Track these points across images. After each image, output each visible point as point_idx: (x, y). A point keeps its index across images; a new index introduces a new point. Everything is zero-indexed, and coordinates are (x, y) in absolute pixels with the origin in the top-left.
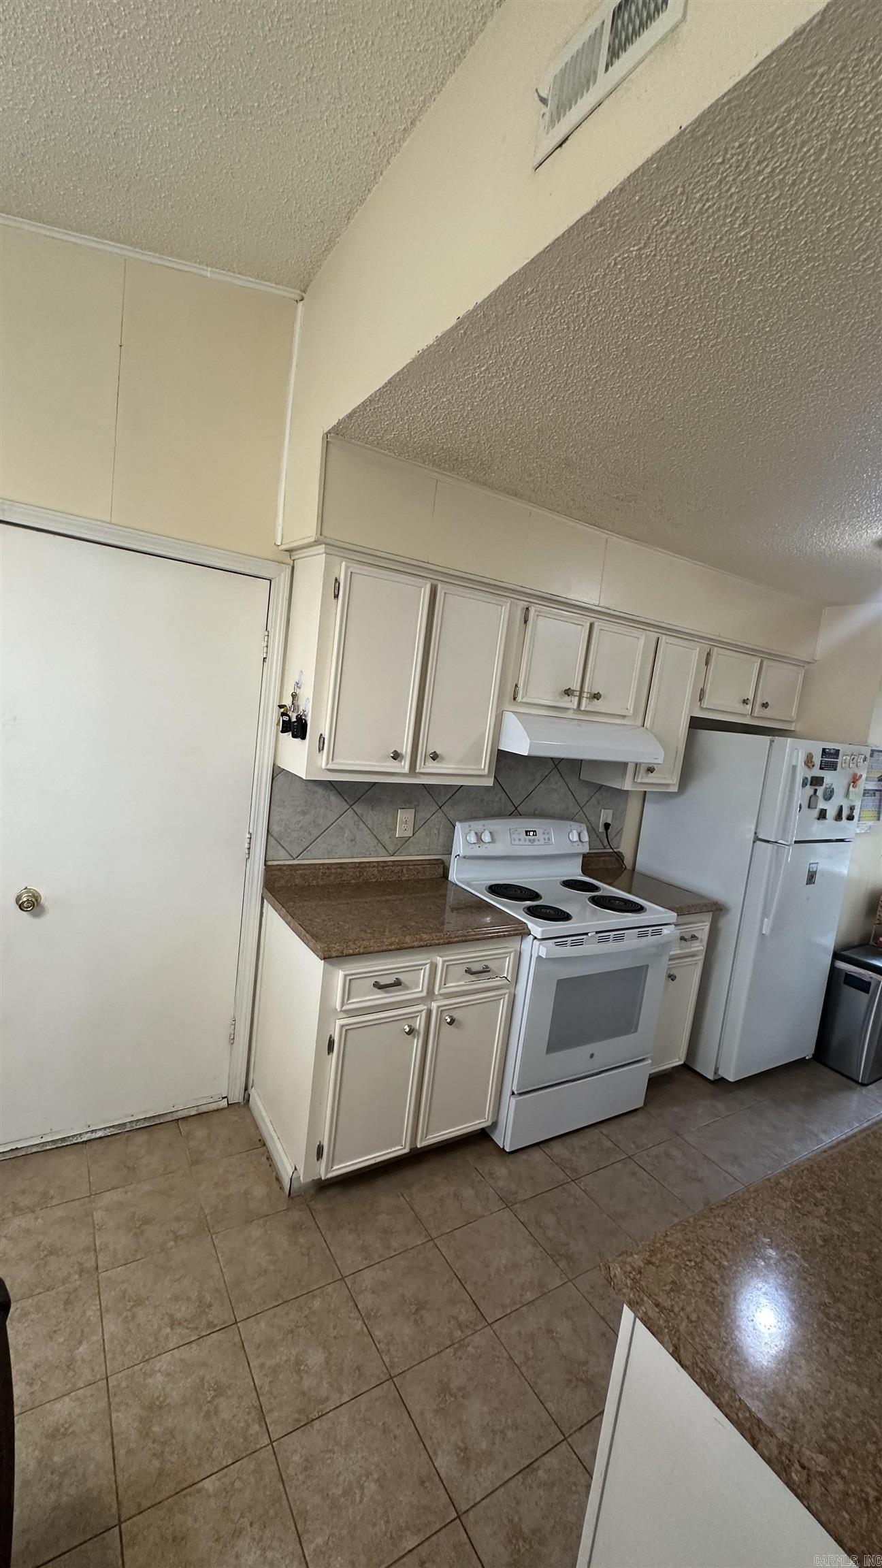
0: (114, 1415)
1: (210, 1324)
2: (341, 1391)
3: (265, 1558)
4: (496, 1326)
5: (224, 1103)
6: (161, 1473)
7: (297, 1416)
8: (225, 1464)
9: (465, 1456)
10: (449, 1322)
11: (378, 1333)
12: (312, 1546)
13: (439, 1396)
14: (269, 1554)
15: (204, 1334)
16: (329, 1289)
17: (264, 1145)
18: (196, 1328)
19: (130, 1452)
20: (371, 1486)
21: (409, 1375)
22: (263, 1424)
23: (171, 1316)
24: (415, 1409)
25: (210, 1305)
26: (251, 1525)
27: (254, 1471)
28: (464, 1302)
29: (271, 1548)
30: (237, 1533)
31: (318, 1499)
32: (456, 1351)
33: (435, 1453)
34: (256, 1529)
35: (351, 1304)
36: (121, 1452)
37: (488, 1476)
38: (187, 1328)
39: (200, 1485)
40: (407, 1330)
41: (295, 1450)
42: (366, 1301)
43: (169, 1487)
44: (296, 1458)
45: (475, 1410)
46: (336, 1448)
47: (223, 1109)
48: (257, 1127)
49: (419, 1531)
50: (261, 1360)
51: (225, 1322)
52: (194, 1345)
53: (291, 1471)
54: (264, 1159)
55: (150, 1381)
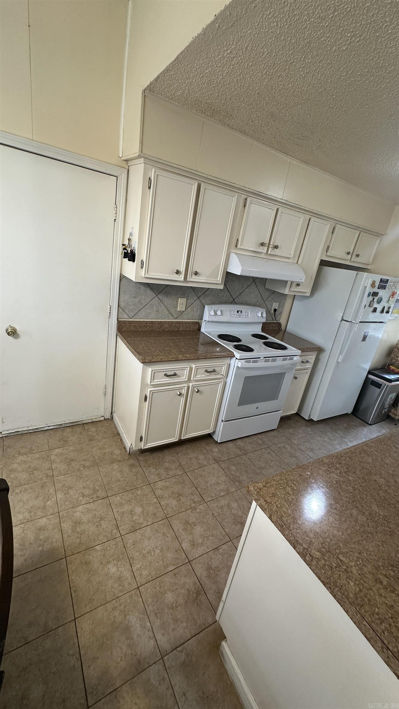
0: (62, 525)
1: (97, 497)
2: (148, 521)
3: (119, 570)
4: (208, 503)
5: (103, 418)
6: (80, 543)
7: (131, 528)
8: (104, 541)
9: (193, 544)
10: (190, 501)
11: (162, 503)
12: (136, 568)
13: (185, 524)
14: (120, 569)
15: (95, 500)
16: (144, 487)
17: (119, 435)
18: (92, 498)
19: (69, 536)
20: (158, 551)
21: (174, 518)
22: (118, 530)
23: (82, 493)
24: (175, 528)
25: (98, 491)
26: (113, 560)
27: (115, 545)
28: (197, 494)
29: (121, 567)
30: (109, 562)
31: (138, 554)
32: (192, 511)
33: (182, 542)
34: (115, 562)
35: (153, 493)
36: (65, 536)
37: (201, 550)
38: (89, 498)
39: (95, 548)
40: (174, 503)
41: (130, 539)
42: (159, 492)
43: (84, 547)
44: (130, 541)
45: (198, 530)
46: (145, 539)
47: (102, 421)
48: (116, 428)
49: (174, 565)
50: (117, 510)
51: (103, 497)
52: (91, 503)
53: (128, 545)
54: (119, 440)
55: (75, 514)
